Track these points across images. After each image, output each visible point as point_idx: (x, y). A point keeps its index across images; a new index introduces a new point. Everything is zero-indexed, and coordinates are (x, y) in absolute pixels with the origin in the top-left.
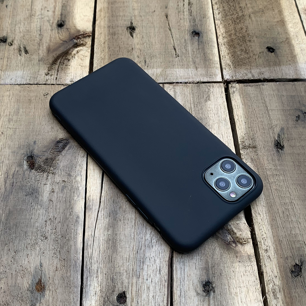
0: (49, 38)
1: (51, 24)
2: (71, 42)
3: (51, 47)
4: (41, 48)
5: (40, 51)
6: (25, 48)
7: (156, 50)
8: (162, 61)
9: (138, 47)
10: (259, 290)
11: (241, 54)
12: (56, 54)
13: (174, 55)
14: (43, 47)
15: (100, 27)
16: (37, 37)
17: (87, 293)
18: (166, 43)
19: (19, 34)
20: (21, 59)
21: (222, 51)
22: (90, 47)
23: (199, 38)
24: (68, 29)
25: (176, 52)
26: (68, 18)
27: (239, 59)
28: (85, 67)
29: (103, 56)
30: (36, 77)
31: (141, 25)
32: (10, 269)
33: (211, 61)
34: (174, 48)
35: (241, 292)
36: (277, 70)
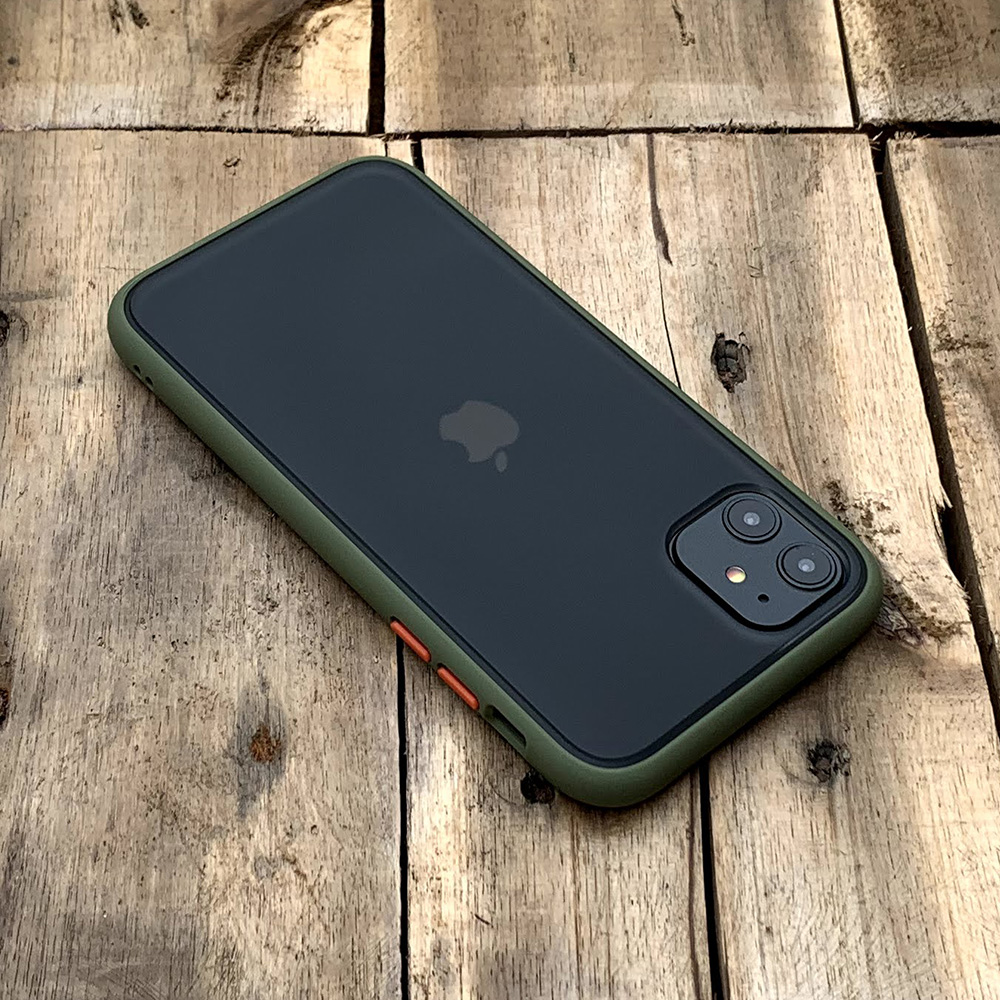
17: (422, 769)
28: (357, 73)
29: (419, 39)
32: (161, 693)
35: (936, 777)
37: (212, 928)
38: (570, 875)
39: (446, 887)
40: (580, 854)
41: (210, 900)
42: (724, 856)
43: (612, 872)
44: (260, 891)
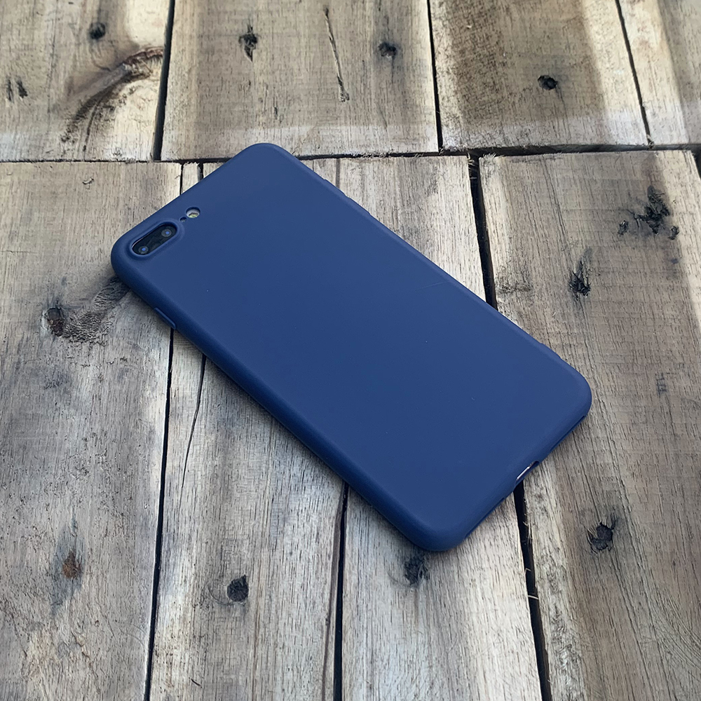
0: (70, 63)
1: (76, 33)
2: (117, 71)
3: (75, 83)
4: (53, 82)
5: (52, 90)
6: (20, 84)
7: (299, 84)
8: (312, 110)
9: (261, 79)
10: (519, 574)
11: (484, 93)
12: (86, 96)
13: (338, 97)
14: (57, 82)
15: (182, 36)
16: (45, 61)
18: (322, 70)
19: (9, 53)
20: (12, 107)
21: (443, 86)
22: (158, 80)
23: (393, 58)
24: (112, 42)
25: (342, 89)
26: (113, 17)
27: (477, 103)
28: (147, 122)
29: (186, 100)
30: (42, 145)
31: (271, 31)
33: (418, 109)
34: (339, 81)
35: (482, 579)
36: (558, 127)
37: (28, 691)
38: (252, 651)
39: (175, 660)
40: (260, 637)
41: (29, 673)
42: (348, 635)
43: (278, 649)
44: (61, 666)
